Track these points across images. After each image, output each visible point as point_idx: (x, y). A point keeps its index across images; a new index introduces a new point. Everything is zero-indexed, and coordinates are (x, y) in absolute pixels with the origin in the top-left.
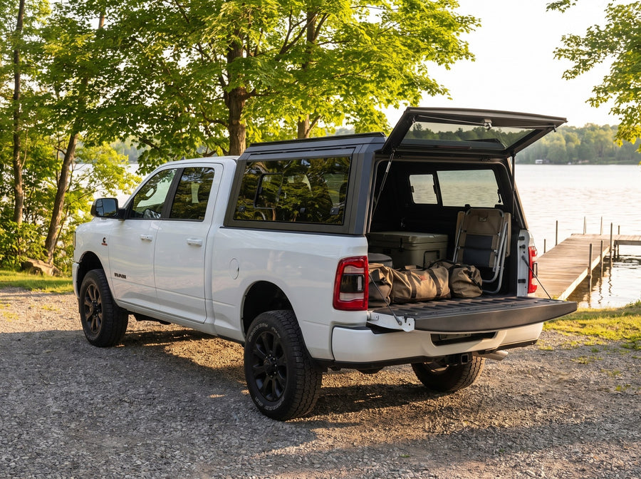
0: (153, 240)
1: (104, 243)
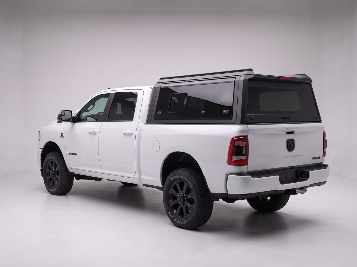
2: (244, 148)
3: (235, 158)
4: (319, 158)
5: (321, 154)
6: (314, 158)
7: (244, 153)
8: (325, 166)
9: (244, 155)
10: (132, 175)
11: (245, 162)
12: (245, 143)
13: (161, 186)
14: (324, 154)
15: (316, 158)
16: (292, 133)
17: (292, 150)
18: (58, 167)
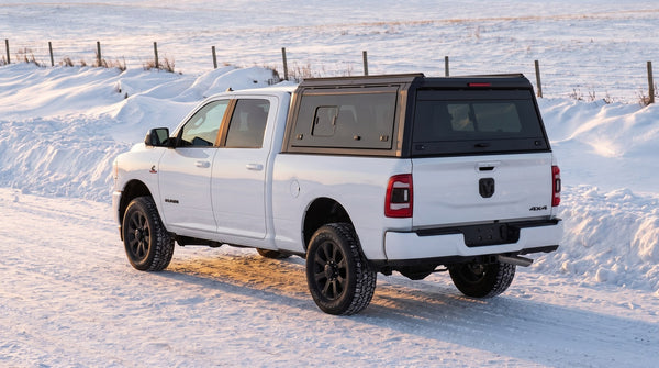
2: (406, 192)
3: (394, 207)
4: (545, 208)
5: (548, 202)
6: (534, 209)
7: (406, 199)
8: (555, 221)
9: (406, 202)
10: (261, 235)
11: (408, 213)
12: (407, 185)
13: (303, 251)
14: (555, 202)
15: (539, 208)
16: (491, 168)
17: (490, 196)
18: (147, 221)
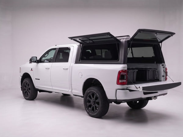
0: (50, 68)
1: (32, 70)
